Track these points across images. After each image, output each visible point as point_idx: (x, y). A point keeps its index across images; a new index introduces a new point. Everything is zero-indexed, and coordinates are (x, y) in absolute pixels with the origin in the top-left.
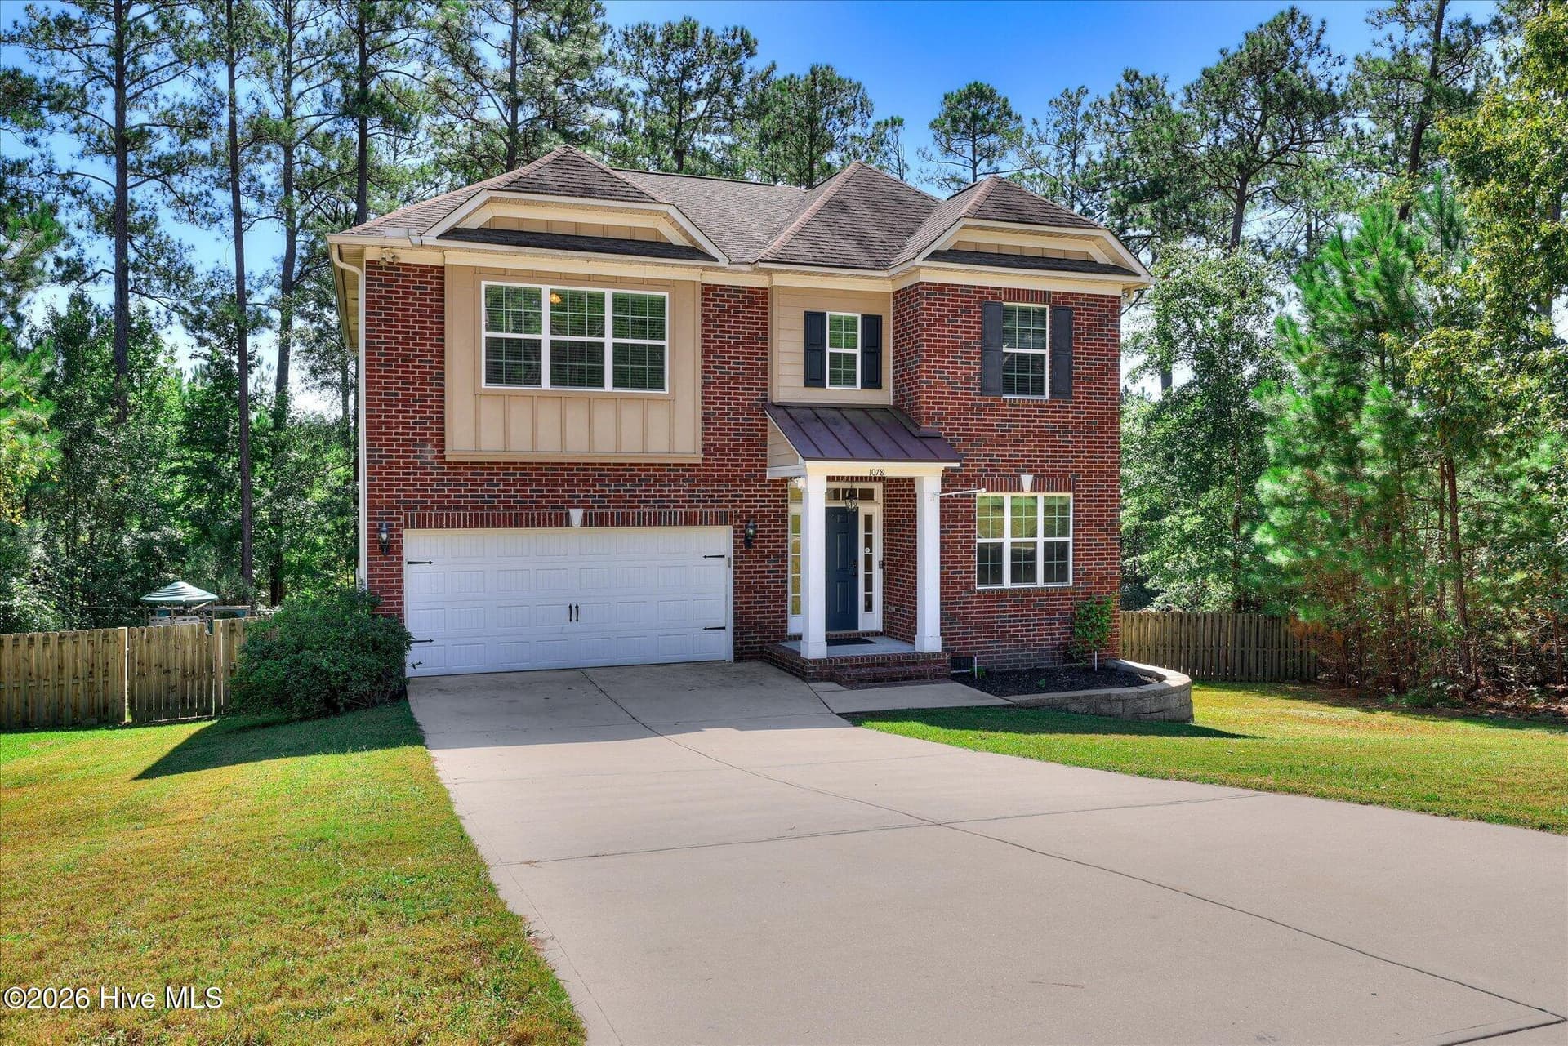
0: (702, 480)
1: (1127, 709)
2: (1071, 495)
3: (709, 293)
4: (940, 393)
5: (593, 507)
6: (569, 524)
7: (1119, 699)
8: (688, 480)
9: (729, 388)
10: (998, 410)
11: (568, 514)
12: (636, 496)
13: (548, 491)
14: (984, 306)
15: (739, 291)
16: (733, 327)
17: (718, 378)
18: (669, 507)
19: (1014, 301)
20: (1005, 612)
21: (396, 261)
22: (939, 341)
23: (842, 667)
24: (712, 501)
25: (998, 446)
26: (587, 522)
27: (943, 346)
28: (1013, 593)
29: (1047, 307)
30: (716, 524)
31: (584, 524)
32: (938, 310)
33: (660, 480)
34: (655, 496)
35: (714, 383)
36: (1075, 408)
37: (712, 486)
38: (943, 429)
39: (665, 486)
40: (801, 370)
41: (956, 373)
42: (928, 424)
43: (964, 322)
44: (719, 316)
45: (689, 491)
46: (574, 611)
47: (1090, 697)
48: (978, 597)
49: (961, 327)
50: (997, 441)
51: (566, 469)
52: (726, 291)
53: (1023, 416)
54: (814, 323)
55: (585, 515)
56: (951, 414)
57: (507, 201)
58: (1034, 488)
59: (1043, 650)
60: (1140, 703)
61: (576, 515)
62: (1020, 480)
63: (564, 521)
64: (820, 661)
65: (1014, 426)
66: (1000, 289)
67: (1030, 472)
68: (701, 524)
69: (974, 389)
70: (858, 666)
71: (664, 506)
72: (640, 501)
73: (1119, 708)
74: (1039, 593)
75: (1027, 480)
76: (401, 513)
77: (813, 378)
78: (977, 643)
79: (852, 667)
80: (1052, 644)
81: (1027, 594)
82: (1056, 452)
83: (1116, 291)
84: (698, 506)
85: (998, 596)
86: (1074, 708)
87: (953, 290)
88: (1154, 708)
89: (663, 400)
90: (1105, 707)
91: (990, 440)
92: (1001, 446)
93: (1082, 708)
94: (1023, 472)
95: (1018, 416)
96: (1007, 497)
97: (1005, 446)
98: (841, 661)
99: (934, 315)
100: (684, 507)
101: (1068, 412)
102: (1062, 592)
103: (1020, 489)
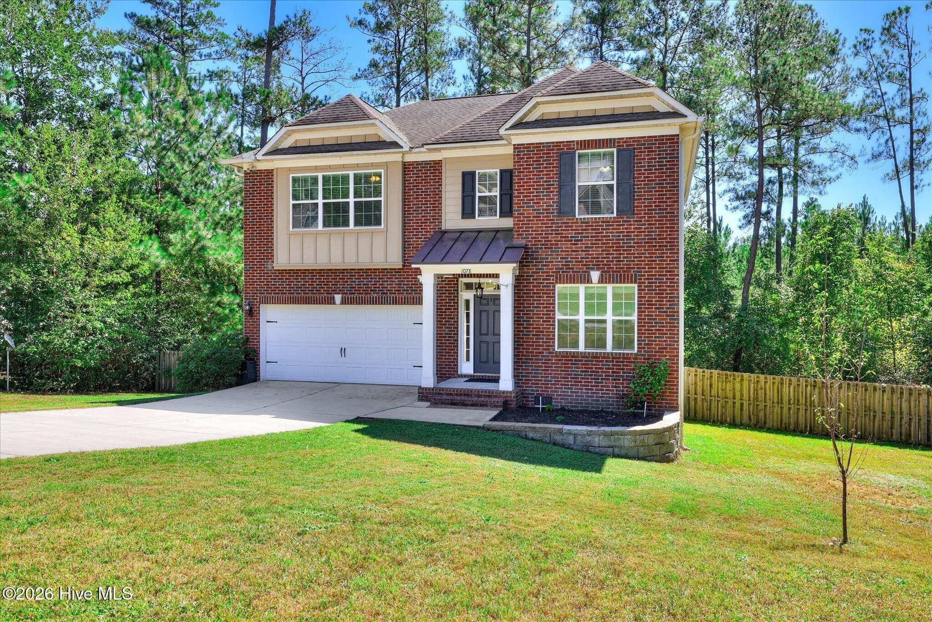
0: (405, 278)
1: (578, 442)
2: (636, 285)
3: (406, 167)
4: (527, 217)
5: (347, 293)
6: (334, 303)
7: (570, 433)
8: (397, 278)
9: (422, 223)
10: (572, 226)
11: (334, 297)
12: (369, 287)
13: (324, 285)
14: (560, 156)
15: (428, 164)
16: (424, 186)
17: (415, 217)
18: (387, 293)
19: (585, 149)
20: (577, 368)
21: (254, 169)
22: (527, 182)
23: (440, 394)
24: (412, 290)
25: (571, 251)
26: (343, 302)
27: (529, 186)
28: (584, 355)
29: (615, 150)
30: (413, 304)
31: (342, 303)
32: (526, 161)
33: (382, 278)
34: (379, 287)
35: (413, 220)
36: (637, 221)
37: (412, 281)
38: (529, 241)
39: (385, 281)
40: (459, 209)
41: (539, 203)
42: (518, 238)
43: (546, 168)
44: (415, 180)
45: (398, 284)
46: (343, 351)
47: (545, 429)
48: (556, 356)
49: (543, 171)
50: (572, 248)
51: (333, 273)
52: (419, 164)
53: (592, 230)
54: (468, 179)
55: (342, 297)
56: (535, 231)
57: (298, 131)
58: (601, 281)
59: (610, 397)
60: (589, 438)
61: (338, 298)
62: (589, 275)
63: (331, 301)
64: (429, 389)
65: (585, 237)
66: (573, 141)
67: (598, 269)
68: (405, 304)
69: (553, 213)
70: (451, 394)
71: (384, 293)
72: (371, 291)
73: (571, 440)
74: (606, 356)
75: (595, 275)
76: (257, 296)
77: (468, 212)
78: (555, 388)
79: (447, 394)
80: (616, 394)
81: (595, 356)
82: (620, 254)
83: (675, 131)
84: (403, 293)
85: (572, 357)
86: (531, 435)
87: (537, 147)
88: (603, 444)
89: (381, 232)
90: (558, 438)
91: (566, 248)
92: (574, 251)
93: (537, 436)
94: (593, 269)
95: (588, 230)
96: (582, 288)
97: (578, 251)
98: (440, 390)
99: (523, 165)
100: (395, 294)
101: (631, 225)
102: (626, 357)
103: (589, 281)
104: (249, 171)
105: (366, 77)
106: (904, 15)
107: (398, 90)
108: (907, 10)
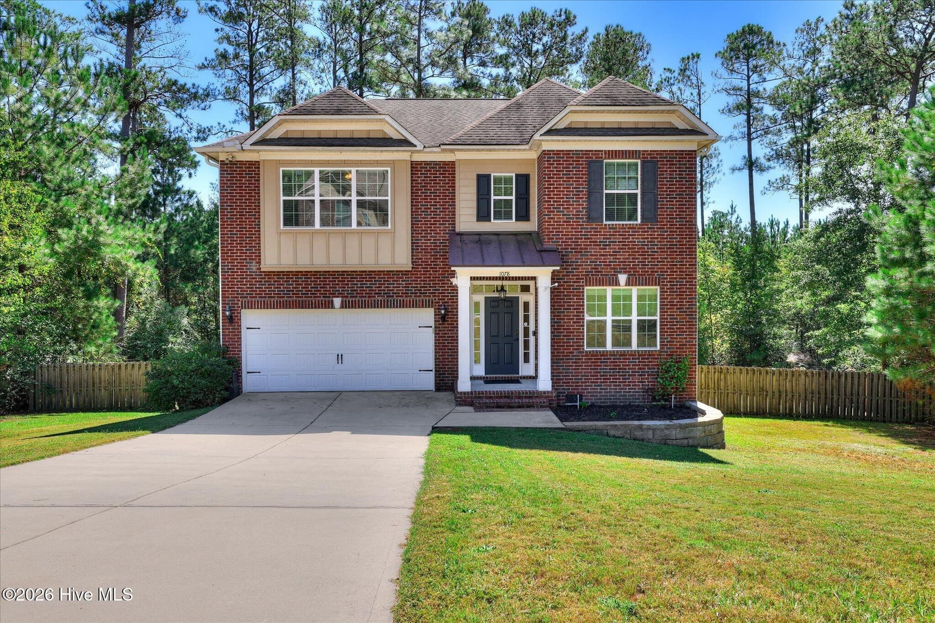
0: (413, 281)
2: (658, 288)
3: (415, 166)
4: (557, 222)
5: (347, 297)
6: (333, 307)
8: (404, 281)
9: (431, 224)
10: (601, 232)
11: (332, 301)
12: (373, 290)
13: (321, 288)
14: (589, 163)
15: (437, 164)
16: (433, 187)
17: (424, 218)
18: (393, 296)
19: (612, 158)
20: (606, 366)
21: (234, 160)
22: (556, 188)
23: (480, 397)
24: (420, 293)
25: (600, 255)
26: (343, 306)
27: (559, 191)
28: (612, 354)
29: (639, 161)
30: (423, 307)
31: (342, 307)
32: (556, 167)
33: (388, 281)
34: (384, 290)
35: (421, 221)
36: (660, 228)
37: (420, 284)
38: (560, 245)
39: (390, 284)
40: (475, 212)
41: (569, 208)
42: (549, 242)
43: (575, 174)
44: (423, 180)
45: (405, 287)
46: (340, 358)
48: (586, 356)
49: (572, 178)
50: (600, 252)
51: (331, 275)
52: (428, 164)
53: (619, 235)
54: (483, 181)
55: (342, 301)
56: (565, 235)
58: (628, 283)
59: (636, 392)
60: (667, 432)
61: (337, 301)
62: (617, 278)
63: (330, 305)
64: (465, 393)
65: (613, 242)
66: (602, 151)
67: (625, 272)
68: (413, 307)
69: (583, 218)
70: (491, 397)
71: (390, 296)
72: (376, 294)
74: (633, 354)
75: (623, 278)
76: (239, 301)
77: (483, 215)
78: (585, 386)
80: (643, 389)
81: (623, 354)
82: (645, 259)
83: (694, 147)
84: (411, 296)
85: (601, 356)
87: (566, 154)
88: (679, 436)
89: (386, 232)
91: (594, 252)
92: (603, 255)
94: (620, 272)
95: (616, 235)
96: (609, 290)
97: (607, 255)
98: (479, 393)
99: (553, 171)
100: (402, 296)
101: (655, 232)
102: (650, 354)
103: (617, 283)
104: (227, 162)
105: (214, 67)
106: (695, 60)
107: (251, 85)
108: (698, 56)
